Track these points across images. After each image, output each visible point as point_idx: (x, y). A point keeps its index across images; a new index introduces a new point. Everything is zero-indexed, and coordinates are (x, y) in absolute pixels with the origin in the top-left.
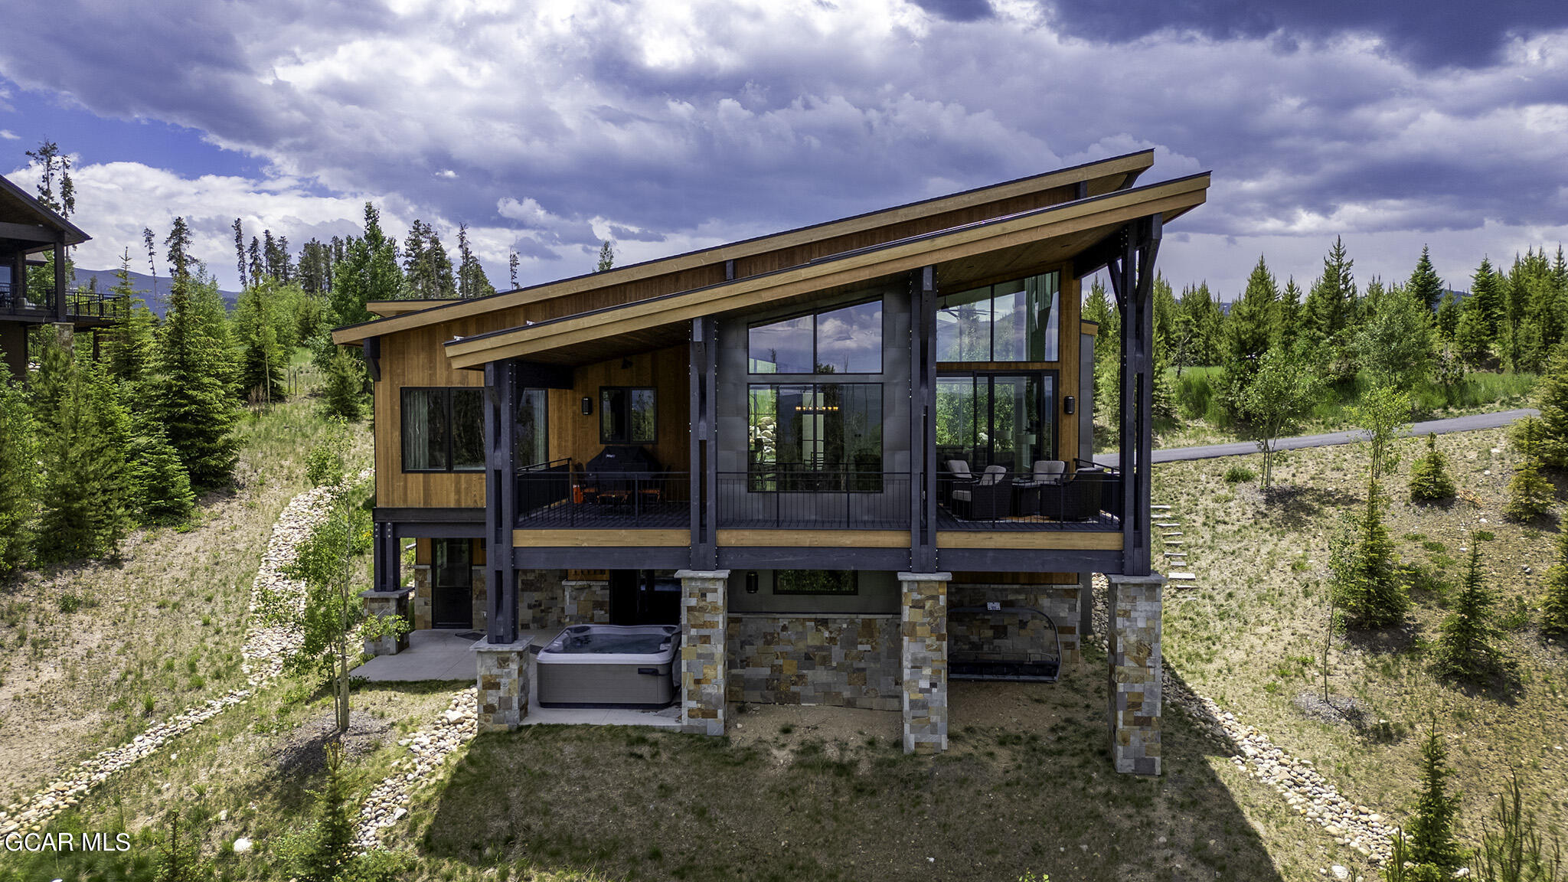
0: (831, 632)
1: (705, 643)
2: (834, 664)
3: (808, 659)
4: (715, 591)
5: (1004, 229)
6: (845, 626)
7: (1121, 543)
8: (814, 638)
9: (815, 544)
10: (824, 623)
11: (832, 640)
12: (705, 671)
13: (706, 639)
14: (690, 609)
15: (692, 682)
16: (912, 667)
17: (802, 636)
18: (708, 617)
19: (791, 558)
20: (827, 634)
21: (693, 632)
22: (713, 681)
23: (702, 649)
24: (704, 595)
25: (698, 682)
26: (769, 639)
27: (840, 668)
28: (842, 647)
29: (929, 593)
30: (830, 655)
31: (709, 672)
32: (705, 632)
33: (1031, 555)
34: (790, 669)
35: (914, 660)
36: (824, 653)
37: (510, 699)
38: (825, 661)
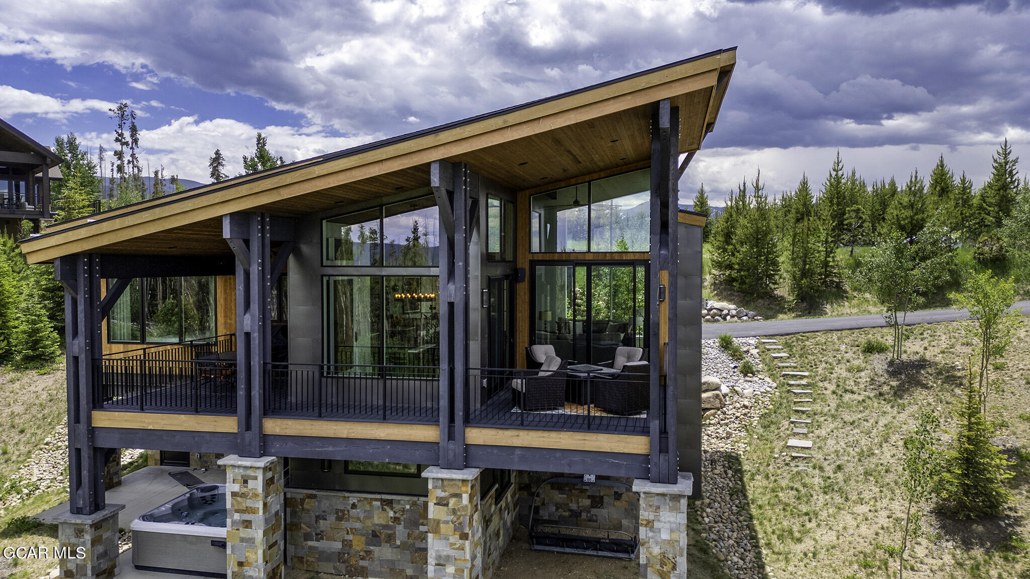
0: (395, 513)
1: (247, 527)
2: (398, 543)
3: (375, 537)
4: (255, 478)
5: (505, 122)
6: (408, 507)
7: (647, 447)
8: (380, 518)
9: (352, 436)
10: (390, 503)
11: (396, 520)
12: (247, 554)
13: (247, 524)
14: (234, 494)
15: (236, 564)
16: (436, 565)
17: (369, 515)
18: (249, 503)
19: (330, 449)
20: (391, 514)
21: (237, 516)
22: (255, 564)
23: (244, 533)
24: (246, 482)
25: (241, 564)
26: (341, 516)
27: (404, 547)
28: (405, 527)
29: (452, 491)
30: (395, 533)
31: (251, 556)
32: (247, 517)
33: (558, 454)
34: (359, 544)
35: (439, 557)
36: (389, 532)
37: (85, 566)
38: (390, 538)
